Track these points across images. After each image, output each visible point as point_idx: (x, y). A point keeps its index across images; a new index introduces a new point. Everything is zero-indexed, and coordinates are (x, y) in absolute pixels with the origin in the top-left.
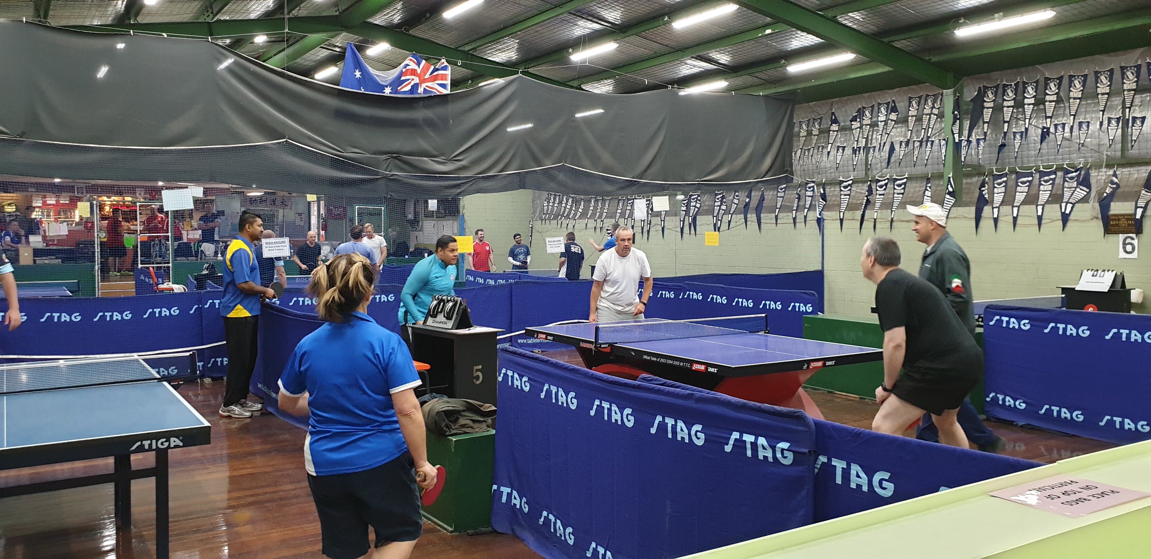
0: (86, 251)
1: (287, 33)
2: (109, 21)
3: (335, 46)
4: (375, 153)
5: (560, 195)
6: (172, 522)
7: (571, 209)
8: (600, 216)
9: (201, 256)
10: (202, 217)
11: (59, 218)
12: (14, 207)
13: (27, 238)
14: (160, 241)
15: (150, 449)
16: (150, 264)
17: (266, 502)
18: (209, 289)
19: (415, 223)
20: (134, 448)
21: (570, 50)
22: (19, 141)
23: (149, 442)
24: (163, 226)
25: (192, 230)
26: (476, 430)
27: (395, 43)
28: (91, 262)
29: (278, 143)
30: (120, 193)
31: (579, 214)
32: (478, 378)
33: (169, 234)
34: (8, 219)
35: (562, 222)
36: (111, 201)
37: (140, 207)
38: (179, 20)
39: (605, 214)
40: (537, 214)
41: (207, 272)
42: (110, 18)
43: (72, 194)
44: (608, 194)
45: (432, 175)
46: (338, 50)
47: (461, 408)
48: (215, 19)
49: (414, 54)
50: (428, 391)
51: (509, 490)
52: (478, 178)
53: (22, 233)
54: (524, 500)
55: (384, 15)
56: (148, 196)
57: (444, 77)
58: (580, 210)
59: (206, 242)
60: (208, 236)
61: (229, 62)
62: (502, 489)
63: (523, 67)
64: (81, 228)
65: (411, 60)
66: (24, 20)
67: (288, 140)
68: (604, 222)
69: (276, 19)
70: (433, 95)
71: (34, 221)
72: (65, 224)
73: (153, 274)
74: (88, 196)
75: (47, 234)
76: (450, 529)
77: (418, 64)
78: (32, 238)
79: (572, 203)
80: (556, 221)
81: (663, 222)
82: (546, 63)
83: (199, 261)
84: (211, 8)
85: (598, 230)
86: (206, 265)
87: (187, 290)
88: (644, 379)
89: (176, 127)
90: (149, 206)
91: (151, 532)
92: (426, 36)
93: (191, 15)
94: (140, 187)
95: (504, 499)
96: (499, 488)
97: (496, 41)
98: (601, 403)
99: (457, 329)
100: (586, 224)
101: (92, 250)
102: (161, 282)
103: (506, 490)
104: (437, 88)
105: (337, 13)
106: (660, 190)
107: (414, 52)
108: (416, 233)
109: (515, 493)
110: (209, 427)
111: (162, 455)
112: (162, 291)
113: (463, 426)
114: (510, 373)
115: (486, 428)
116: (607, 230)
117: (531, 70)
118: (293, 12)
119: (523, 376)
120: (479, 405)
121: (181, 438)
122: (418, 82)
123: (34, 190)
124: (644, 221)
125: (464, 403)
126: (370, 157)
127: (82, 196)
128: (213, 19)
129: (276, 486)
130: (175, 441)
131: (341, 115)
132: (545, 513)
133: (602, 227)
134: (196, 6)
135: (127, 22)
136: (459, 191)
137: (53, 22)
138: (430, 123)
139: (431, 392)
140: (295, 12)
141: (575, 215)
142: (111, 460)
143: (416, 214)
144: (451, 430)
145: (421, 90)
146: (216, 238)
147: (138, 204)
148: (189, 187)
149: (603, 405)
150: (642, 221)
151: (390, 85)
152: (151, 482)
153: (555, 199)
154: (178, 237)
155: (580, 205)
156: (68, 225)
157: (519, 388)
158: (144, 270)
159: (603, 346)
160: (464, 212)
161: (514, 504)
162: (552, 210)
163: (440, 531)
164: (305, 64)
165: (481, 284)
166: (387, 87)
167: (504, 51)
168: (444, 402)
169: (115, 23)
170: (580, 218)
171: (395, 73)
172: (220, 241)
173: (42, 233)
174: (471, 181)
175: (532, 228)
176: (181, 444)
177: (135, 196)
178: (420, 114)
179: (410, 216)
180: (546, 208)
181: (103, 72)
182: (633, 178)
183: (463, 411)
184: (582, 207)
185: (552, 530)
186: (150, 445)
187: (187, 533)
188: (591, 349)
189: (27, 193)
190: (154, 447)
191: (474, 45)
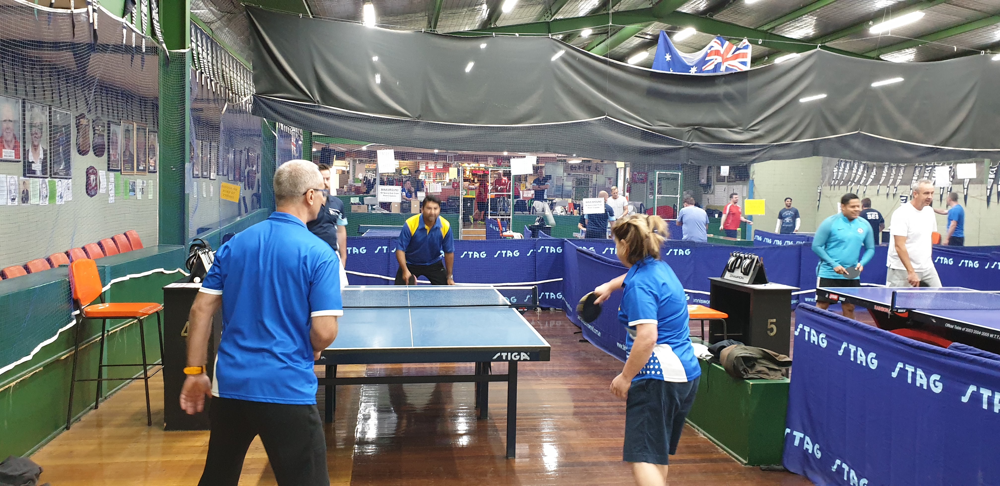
0: (454, 204)
1: (611, 26)
2: (476, 26)
3: (647, 34)
4: (679, 126)
5: (850, 162)
6: (518, 419)
7: (861, 176)
8: (894, 183)
9: (533, 211)
10: (535, 180)
11: (436, 179)
12: (408, 171)
13: (416, 194)
14: (504, 198)
15: (506, 360)
16: (496, 216)
17: (586, 414)
18: (540, 237)
19: (707, 187)
20: (495, 357)
21: (871, 23)
22: (417, 122)
23: (506, 354)
24: (507, 187)
25: (526, 190)
26: (772, 377)
27: (702, 29)
28: (456, 213)
29: (599, 120)
30: (476, 160)
31: (870, 180)
32: (772, 330)
33: (511, 193)
34: (404, 179)
35: (851, 189)
36: (470, 167)
37: (491, 171)
38: (526, 22)
39: (899, 181)
40: (826, 180)
41: (538, 224)
42: (477, 25)
43: (445, 162)
44: (903, 160)
45: (729, 144)
46: (649, 37)
47: (758, 356)
48: (553, 19)
49: (719, 37)
50: (726, 337)
51: (802, 435)
52: (773, 146)
53: (413, 189)
54: (817, 446)
55: (692, 4)
56: (496, 163)
57: (744, 56)
58: (872, 177)
59: (537, 200)
60: (539, 196)
61: (561, 53)
62: (795, 433)
63: (820, 42)
64: (450, 187)
65: (715, 42)
66: (423, 31)
67: (607, 117)
68: (898, 188)
69: (600, 15)
70: (733, 72)
71: (420, 182)
72: (440, 184)
73: (500, 224)
74: (456, 163)
75: (428, 192)
76: (745, 462)
77: (722, 45)
78: (419, 194)
79: (864, 169)
80: (846, 187)
81: (966, 190)
82: (844, 36)
83: (531, 214)
84: (550, 10)
85: (891, 196)
86: (538, 219)
87: (523, 238)
88: (956, 348)
89: (523, 108)
90: (497, 171)
91: (503, 425)
92: (729, 20)
93: (535, 17)
94: (490, 156)
95: (797, 443)
96: (792, 432)
97: (795, 19)
98: (904, 366)
99: (753, 284)
100: (878, 191)
101: (457, 204)
102: (504, 230)
103: (798, 435)
104: (737, 66)
105: (651, 6)
106: (966, 157)
107: (719, 35)
108: (708, 196)
109: (807, 439)
110: (549, 348)
111: (513, 365)
112: (505, 237)
113: (759, 372)
114: (807, 329)
115: (781, 376)
116: (901, 196)
117: (826, 44)
118: (614, 8)
119: (821, 333)
120: (774, 355)
121: (528, 354)
122: (721, 61)
123: (421, 158)
124: (944, 188)
125: (761, 352)
126: (673, 130)
127: (451, 163)
128: (551, 18)
129: (593, 401)
130: (524, 356)
131: (652, 94)
132: (838, 462)
133: (895, 193)
134: (539, 9)
135: (489, 26)
136: (754, 158)
137: (439, 31)
138: (729, 97)
139: (729, 338)
140: (616, 8)
141: (866, 181)
142: (473, 365)
143: (709, 179)
144: (748, 374)
145: (723, 68)
146: (545, 197)
147: (490, 169)
148: (526, 156)
149: (907, 368)
150: (941, 188)
151: (696, 65)
152: (504, 386)
153: (845, 166)
154: (517, 196)
155: (872, 171)
156: (442, 184)
157: (816, 343)
158: (493, 221)
159: (899, 311)
160: (753, 177)
161: (806, 448)
162: (842, 176)
163: (734, 461)
164: (621, 51)
165: (769, 244)
166: (693, 67)
167: (802, 28)
168: (742, 348)
169: (480, 28)
170: (871, 184)
171: (700, 54)
172: (548, 199)
173: (425, 190)
174: (765, 149)
175: (820, 193)
176: (529, 359)
177: (486, 163)
178: (720, 90)
179: (704, 181)
180: (835, 174)
181: (469, 67)
182: (935, 145)
183: (760, 359)
184: (874, 173)
185: (845, 479)
186: (507, 356)
187: (527, 430)
188: (886, 314)
189: (416, 161)
190: (509, 359)
191: (772, 25)
